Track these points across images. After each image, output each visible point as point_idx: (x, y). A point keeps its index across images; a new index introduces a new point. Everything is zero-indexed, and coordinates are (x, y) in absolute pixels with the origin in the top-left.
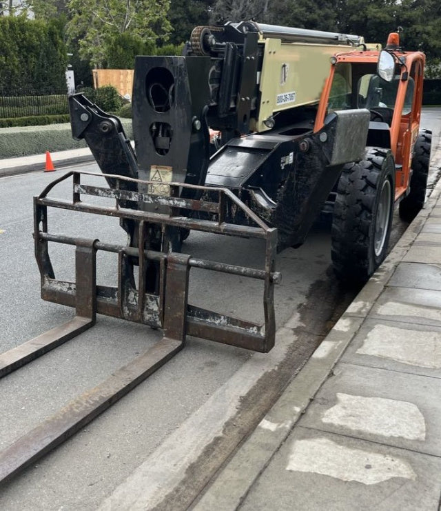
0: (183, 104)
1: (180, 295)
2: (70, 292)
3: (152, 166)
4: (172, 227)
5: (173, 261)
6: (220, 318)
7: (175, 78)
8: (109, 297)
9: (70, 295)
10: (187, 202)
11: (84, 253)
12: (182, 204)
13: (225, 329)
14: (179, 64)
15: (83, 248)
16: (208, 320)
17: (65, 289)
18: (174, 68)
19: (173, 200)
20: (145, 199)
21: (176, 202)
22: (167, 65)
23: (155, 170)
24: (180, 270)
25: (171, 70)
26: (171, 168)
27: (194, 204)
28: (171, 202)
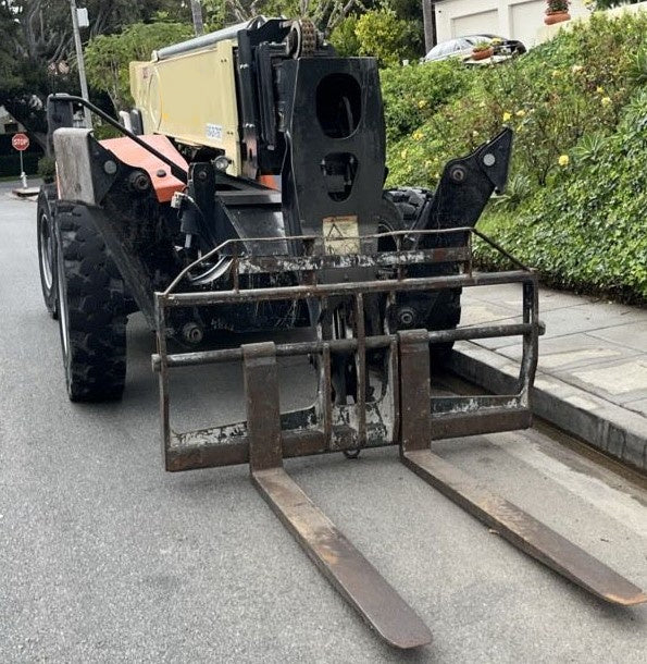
0: (374, 123)
1: (424, 385)
2: (224, 441)
3: (325, 220)
4: (405, 293)
5: (409, 341)
6: (468, 403)
7: (363, 87)
8: (297, 427)
9: (226, 446)
10: (425, 254)
11: (262, 366)
12: (420, 257)
13: (479, 413)
14: (369, 68)
15: (259, 359)
16: (454, 411)
17: (213, 440)
18: (361, 75)
19: (406, 255)
20: (362, 262)
21: (409, 256)
22: (350, 70)
23: (330, 224)
24: (420, 350)
25: (357, 76)
26: (355, 218)
27: (435, 255)
28: (403, 258)
